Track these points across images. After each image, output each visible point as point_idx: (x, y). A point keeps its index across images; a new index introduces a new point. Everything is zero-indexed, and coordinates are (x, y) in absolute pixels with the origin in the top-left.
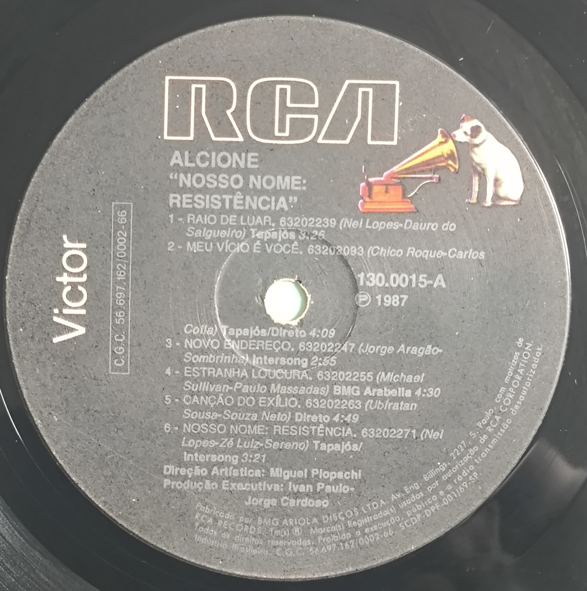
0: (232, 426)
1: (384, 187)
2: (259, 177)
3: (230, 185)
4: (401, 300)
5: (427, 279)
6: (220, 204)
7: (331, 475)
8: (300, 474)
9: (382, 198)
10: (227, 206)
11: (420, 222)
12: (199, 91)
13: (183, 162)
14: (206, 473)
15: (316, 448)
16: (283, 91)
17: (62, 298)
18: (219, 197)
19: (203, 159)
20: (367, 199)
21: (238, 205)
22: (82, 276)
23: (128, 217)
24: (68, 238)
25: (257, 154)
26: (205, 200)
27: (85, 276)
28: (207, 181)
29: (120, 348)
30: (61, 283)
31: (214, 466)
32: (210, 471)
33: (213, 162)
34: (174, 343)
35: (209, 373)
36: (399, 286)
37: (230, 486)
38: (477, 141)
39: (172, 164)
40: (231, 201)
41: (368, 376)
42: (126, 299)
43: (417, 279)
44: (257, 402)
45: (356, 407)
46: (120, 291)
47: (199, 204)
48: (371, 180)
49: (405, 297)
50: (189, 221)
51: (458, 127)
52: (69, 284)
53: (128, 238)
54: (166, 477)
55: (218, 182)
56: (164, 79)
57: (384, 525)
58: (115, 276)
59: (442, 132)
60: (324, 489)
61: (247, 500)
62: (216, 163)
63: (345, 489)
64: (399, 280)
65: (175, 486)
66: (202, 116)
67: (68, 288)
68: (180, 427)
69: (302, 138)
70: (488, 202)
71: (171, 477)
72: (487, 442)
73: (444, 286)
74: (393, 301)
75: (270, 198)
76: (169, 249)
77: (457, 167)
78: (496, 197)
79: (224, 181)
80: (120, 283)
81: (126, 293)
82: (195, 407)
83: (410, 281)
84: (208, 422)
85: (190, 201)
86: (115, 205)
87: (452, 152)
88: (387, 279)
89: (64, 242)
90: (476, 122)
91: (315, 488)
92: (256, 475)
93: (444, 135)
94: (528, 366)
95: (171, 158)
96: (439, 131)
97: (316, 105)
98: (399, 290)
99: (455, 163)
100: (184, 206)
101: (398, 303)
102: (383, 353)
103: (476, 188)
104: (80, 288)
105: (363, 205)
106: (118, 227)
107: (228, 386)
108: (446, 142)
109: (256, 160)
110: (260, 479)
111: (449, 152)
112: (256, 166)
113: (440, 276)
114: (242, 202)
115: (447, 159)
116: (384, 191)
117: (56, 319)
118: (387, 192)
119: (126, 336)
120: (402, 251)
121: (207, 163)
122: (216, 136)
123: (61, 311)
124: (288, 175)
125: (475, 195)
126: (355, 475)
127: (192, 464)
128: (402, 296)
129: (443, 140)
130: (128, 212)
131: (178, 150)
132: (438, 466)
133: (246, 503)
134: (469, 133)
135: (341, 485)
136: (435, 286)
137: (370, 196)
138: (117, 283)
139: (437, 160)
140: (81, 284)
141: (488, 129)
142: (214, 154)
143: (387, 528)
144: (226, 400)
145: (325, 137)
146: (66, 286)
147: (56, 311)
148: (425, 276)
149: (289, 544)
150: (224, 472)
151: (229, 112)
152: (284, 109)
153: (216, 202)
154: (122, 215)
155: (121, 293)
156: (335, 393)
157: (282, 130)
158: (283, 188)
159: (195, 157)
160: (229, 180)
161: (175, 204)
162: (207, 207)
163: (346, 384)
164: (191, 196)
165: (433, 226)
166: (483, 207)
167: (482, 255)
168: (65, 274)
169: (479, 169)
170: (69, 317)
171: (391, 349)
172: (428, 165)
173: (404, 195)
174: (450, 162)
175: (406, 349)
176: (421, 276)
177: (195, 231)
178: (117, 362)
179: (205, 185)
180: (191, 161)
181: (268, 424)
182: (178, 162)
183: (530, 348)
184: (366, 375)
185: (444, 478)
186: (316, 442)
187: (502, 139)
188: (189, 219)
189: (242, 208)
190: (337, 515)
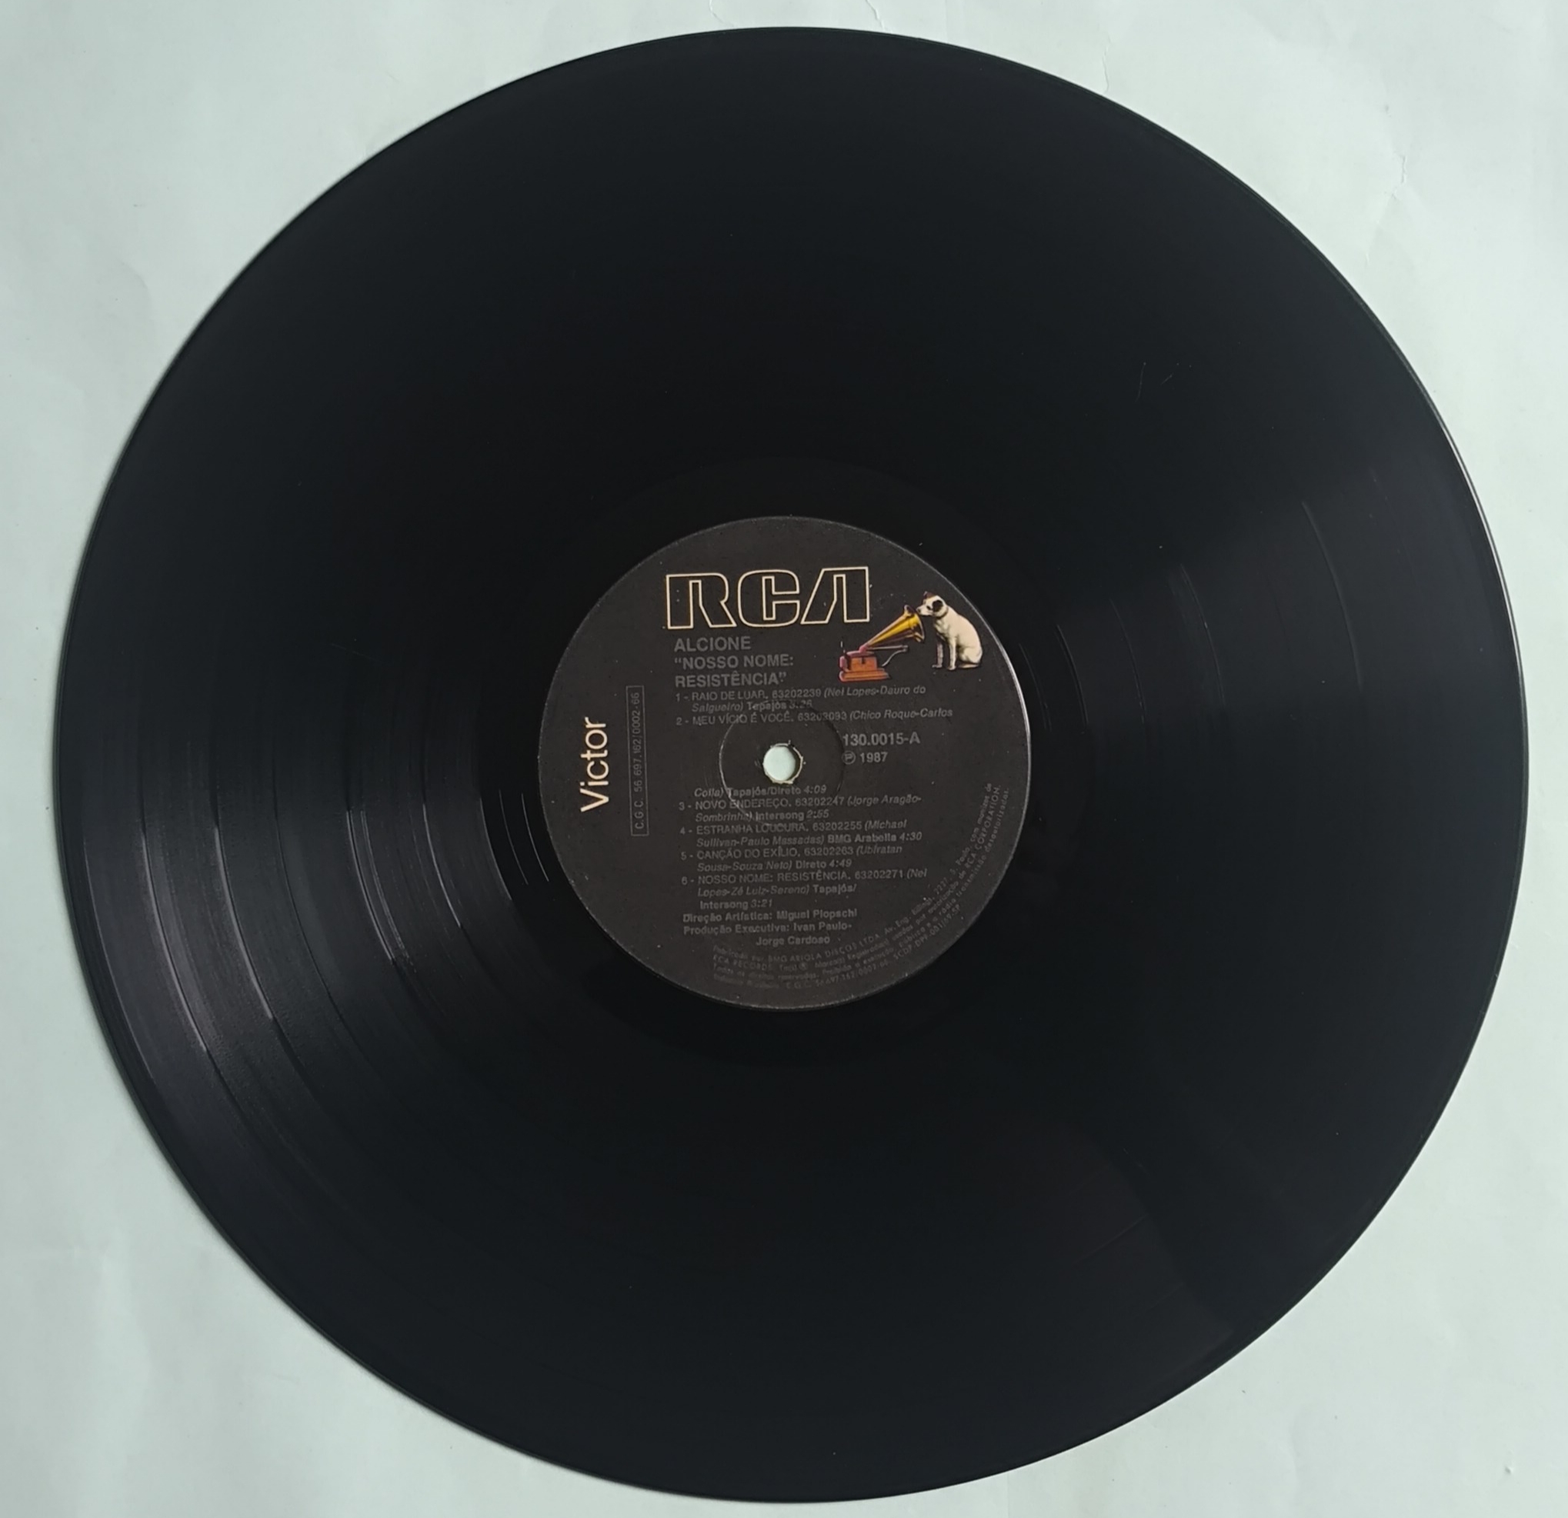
0: (741, 876)
1: (861, 659)
2: (752, 657)
3: (727, 666)
4: (882, 756)
5: (903, 736)
6: (719, 682)
7: (831, 915)
8: (803, 915)
9: (859, 668)
10: (726, 684)
11: (894, 687)
12: (695, 585)
13: (686, 647)
14: (721, 919)
15: (816, 890)
16: (768, 582)
17: (587, 772)
18: (718, 677)
19: (703, 644)
20: (847, 670)
21: (736, 682)
22: (603, 752)
23: (640, 698)
24: (590, 720)
25: (749, 637)
26: (706, 680)
27: (606, 752)
28: (707, 663)
29: (640, 813)
30: (586, 759)
31: (727, 912)
32: (724, 917)
33: (712, 645)
34: (686, 806)
35: (718, 830)
36: (879, 744)
37: (742, 930)
38: (939, 614)
39: (676, 650)
40: (729, 679)
41: (858, 824)
42: (643, 770)
43: (895, 737)
44: (762, 853)
45: (849, 853)
46: (637, 763)
47: (702, 683)
48: (849, 653)
49: (885, 754)
50: (693, 699)
51: (922, 603)
52: (592, 759)
53: (641, 716)
54: (686, 924)
55: (717, 663)
56: (665, 578)
57: (880, 956)
58: (632, 750)
59: (908, 608)
60: (825, 927)
61: (758, 941)
62: (714, 647)
63: (844, 926)
64: (879, 740)
65: (694, 931)
66: (699, 608)
67: (592, 763)
68: (696, 880)
69: (787, 621)
70: (953, 666)
71: (690, 924)
72: (967, 877)
73: (918, 741)
74: (875, 757)
75: (763, 674)
76: (678, 724)
77: (923, 637)
78: (959, 661)
79: (722, 662)
80: (637, 756)
81: (642, 764)
82: (707, 861)
83: (889, 739)
84: (720, 873)
85: (694, 681)
86: (629, 689)
87: (918, 625)
88: (869, 739)
89: (586, 724)
90: (937, 598)
91: (817, 927)
92: (765, 918)
93: (910, 611)
94: (997, 809)
95: (675, 644)
96: (905, 607)
97: (798, 591)
98: (879, 748)
99: (921, 634)
100: (689, 685)
101: (879, 759)
102: (869, 804)
103: (941, 655)
104: (602, 763)
105: (843, 675)
106: (632, 707)
107: (735, 841)
108: (912, 616)
109: (748, 642)
110: (769, 922)
111: (915, 625)
112: (749, 648)
113: (915, 734)
114: (738, 679)
115: (914, 631)
116: (861, 662)
117: (583, 791)
118: (863, 662)
119: (644, 802)
120: (880, 714)
121: (706, 648)
122: (712, 624)
123: (586, 784)
124: (777, 653)
125: (940, 661)
126: (851, 913)
127: (708, 912)
128: (882, 753)
129: (909, 615)
130: (641, 695)
131: (680, 637)
132: (924, 901)
133: (758, 944)
134: (931, 607)
135: (839, 923)
136: (911, 742)
137: (849, 668)
138: (633, 756)
139: (906, 633)
140: (603, 759)
141: (948, 603)
142: (712, 639)
143: (882, 959)
144: (734, 853)
145: (805, 621)
146: (589, 762)
147: (582, 784)
148: (901, 734)
149: (797, 977)
150: (736, 918)
151: (723, 603)
152: (770, 597)
153: (716, 680)
154: (635, 696)
155: (637, 765)
156: (829, 842)
157: (769, 614)
158: (773, 664)
159: (695, 643)
160: (726, 661)
161: (680, 685)
162: (709, 685)
163: (839, 832)
164: (694, 676)
165: (906, 690)
166: (950, 671)
167: (950, 713)
168: (589, 752)
169: (942, 638)
170: (594, 789)
171: (876, 800)
172: (897, 637)
173: (879, 665)
174: (917, 634)
175: (889, 799)
176: (898, 734)
177: (699, 707)
178: (638, 826)
179: (706, 667)
180: (691, 647)
181: (774, 872)
182: (680, 648)
183: (999, 791)
184: (855, 824)
185: (930, 911)
186: (816, 886)
187: (962, 611)
188: (693, 697)
189: (738, 684)
190: (838, 950)
